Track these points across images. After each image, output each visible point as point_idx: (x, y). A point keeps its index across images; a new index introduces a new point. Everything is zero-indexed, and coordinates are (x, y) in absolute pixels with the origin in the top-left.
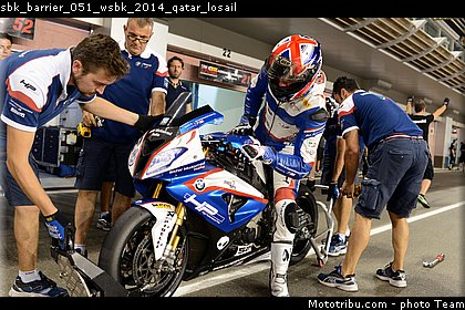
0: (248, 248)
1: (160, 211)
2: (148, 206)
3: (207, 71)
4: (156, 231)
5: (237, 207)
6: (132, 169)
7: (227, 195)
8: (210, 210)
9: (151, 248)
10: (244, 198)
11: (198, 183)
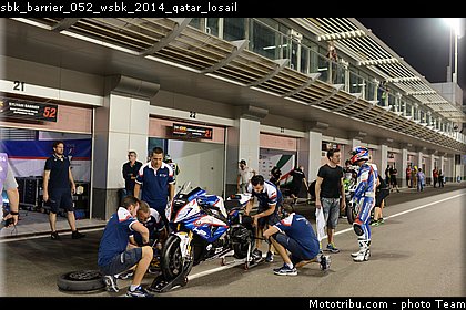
0: (221, 249)
1: (182, 236)
2: (177, 234)
3: (179, 130)
4: (181, 244)
5: (215, 230)
6: (169, 219)
7: (210, 225)
8: (203, 233)
9: (179, 252)
10: (217, 226)
11: (198, 222)
